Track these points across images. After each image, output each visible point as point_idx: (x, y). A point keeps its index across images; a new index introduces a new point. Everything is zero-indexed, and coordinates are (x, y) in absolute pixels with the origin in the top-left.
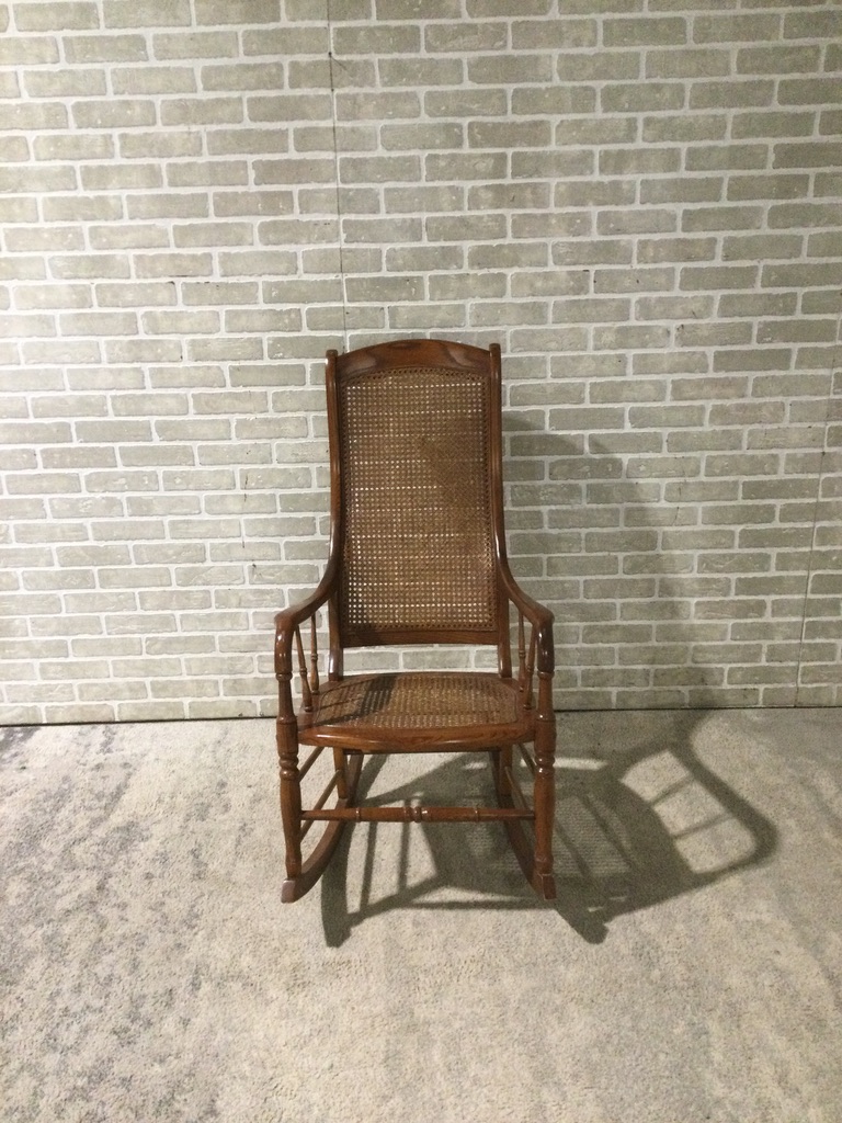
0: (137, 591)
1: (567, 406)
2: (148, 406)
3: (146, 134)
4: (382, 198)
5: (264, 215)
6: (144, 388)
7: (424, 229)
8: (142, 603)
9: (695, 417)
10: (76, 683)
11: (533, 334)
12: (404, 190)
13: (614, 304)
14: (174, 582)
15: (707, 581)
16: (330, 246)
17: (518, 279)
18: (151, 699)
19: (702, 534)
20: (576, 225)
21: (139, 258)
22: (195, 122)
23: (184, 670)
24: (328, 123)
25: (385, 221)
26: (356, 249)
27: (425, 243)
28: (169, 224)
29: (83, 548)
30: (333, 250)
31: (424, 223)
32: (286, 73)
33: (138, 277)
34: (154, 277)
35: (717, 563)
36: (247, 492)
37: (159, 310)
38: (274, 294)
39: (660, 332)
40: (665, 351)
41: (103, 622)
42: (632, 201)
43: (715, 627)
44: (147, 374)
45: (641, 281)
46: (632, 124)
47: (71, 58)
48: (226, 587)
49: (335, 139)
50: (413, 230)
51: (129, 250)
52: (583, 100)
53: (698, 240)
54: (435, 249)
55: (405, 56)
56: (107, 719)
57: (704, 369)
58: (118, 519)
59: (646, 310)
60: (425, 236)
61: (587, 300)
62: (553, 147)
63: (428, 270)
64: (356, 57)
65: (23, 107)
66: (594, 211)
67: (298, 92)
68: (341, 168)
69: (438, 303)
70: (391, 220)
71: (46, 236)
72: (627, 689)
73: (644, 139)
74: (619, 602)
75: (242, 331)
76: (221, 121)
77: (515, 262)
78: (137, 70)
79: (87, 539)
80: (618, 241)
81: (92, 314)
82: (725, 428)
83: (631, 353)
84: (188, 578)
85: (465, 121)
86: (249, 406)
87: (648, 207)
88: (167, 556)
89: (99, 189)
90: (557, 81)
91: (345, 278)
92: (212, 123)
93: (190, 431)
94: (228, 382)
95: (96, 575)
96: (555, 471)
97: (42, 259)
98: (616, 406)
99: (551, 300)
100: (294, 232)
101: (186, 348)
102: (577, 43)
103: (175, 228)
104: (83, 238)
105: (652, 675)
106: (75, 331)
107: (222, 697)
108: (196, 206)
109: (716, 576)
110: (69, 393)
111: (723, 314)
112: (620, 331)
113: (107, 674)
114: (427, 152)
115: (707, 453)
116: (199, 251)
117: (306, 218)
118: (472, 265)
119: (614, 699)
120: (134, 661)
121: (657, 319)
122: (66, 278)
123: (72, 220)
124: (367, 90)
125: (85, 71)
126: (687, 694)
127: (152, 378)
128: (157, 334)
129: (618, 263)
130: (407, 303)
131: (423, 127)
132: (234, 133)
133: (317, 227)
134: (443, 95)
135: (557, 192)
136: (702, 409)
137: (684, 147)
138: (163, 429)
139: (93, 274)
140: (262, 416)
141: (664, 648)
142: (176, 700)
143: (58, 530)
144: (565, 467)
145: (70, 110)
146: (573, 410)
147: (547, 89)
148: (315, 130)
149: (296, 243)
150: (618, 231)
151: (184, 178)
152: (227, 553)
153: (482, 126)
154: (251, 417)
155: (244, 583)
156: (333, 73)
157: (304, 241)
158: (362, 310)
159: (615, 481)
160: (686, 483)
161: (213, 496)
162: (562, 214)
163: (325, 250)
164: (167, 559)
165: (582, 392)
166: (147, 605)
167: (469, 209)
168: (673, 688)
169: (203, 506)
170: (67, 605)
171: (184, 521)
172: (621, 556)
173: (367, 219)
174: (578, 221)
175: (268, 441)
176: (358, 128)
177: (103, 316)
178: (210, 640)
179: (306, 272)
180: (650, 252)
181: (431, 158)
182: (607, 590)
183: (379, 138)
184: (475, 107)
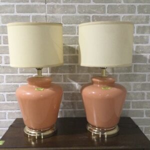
12: (69, 37)
24: (44, 14)
38: (23, 70)
52: (131, 9)
61: (131, 74)
67: (34, 4)
69: (80, 74)
75: (11, 82)
76: (7, 12)
85: (91, 15)
90: (123, 3)
92: (3, 13)
94: (6, 99)
98: (141, 109)
99: (119, 74)
112: (143, 84)
114: (78, 25)
124: (58, 4)
129: (142, 63)
131: (76, 16)
132: (11, 17)
134: (84, 6)
147: (119, 6)
148: (40, 16)
150: (143, 52)
153: (98, 16)
154: (14, 111)
176: (54, 16)
184: (95, 10)
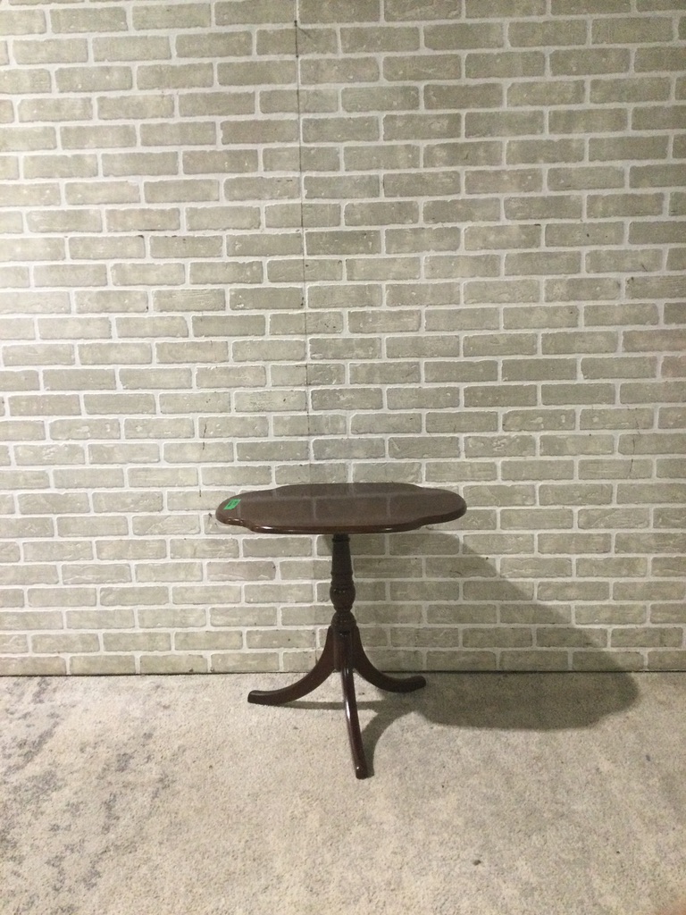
0: (94, 540)
1: (520, 357)
2: (114, 355)
3: (123, 98)
4: (341, 156)
5: (230, 172)
6: (111, 338)
7: (381, 185)
8: (99, 551)
9: (647, 369)
10: (31, 634)
11: (486, 285)
12: (362, 149)
13: (565, 257)
14: (131, 532)
15: (664, 536)
16: (292, 202)
17: (472, 234)
18: (103, 652)
19: (658, 487)
20: (527, 181)
21: (111, 213)
22: (168, 86)
23: (137, 623)
24: (292, 87)
25: (344, 177)
26: (315, 205)
27: (382, 199)
28: (141, 181)
29: (44, 496)
30: (293, 205)
31: (381, 179)
32: (255, 41)
33: (110, 231)
34: (125, 231)
35: (673, 518)
36: (206, 441)
37: (129, 262)
38: (237, 247)
39: (611, 284)
40: (616, 303)
41: (60, 571)
42: (581, 159)
43: (673, 584)
44: (114, 324)
45: (591, 235)
46: (580, 87)
47: (57, 30)
48: (182, 537)
49: (298, 102)
50: (371, 187)
51: (103, 206)
52: (533, 65)
53: (647, 196)
54: (392, 204)
55: (366, 25)
56: (58, 673)
57: (655, 323)
58: (80, 467)
59: (597, 263)
60: (382, 191)
61: (539, 253)
62: (505, 108)
63: (384, 224)
64: (319, 26)
65: (11, 73)
66: (545, 168)
67: (265, 58)
68: (304, 127)
69: (392, 256)
70: (350, 177)
71: (25, 192)
72: (583, 650)
73: (592, 101)
74: (574, 557)
75: (205, 283)
76: (192, 86)
77: (468, 217)
78: (116, 38)
79: (49, 487)
80: (569, 197)
81: (65, 265)
82: (678, 380)
83: (582, 305)
84: (144, 527)
85: (421, 85)
86: (210, 356)
87: (598, 164)
88: (124, 504)
89: (78, 148)
90: (508, 47)
91: (305, 232)
92: (184, 87)
93: (153, 380)
94: (191, 332)
95: (55, 523)
96: (508, 423)
97: (20, 213)
98: (569, 357)
99: (503, 253)
100: (258, 189)
101: (152, 299)
102: (527, 12)
103: (146, 184)
104: (59, 194)
105: (609, 636)
106: (48, 283)
107: (174, 651)
108: (165, 164)
109: (673, 531)
110: (39, 342)
111: (671, 266)
112: (571, 282)
113: (60, 625)
114: (385, 114)
115: (660, 405)
116: (168, 207)
117: (270, 175)
118: (427, 219)
119: (570, 661)
120: (88, 613)
121: (608, 271)
122: (42, 232)
123: (50, 177)
124: (329, 56)
125: (70, 40)
126: (646, 656)
127: (118, 327)
128: (126, 285)
129: (569, 218)
130: (364, 256)
131: (382, 89)
132: (204, 96)
133: (281, 183)
134: (402, 60)
135: (509, 150)
136: (654, 360)
137: (630, 107)
138: (126, 377)
139: (67, 228)
140: (223, 365)
141: (622, 607)
142: (128, 653)
143: (21, 478)
144: (518, 419)
145: (53, 74)
146: (526, 361)
147: (499, 54)
148: (282, 94)
149: (260, 199)
150: (568, 187)
151: (158, 138)
152: (183, 502)
153: (440, 87)
154: (212, 366)
155: (199, 533)
156: (298, 41)
157: (267, 197)
158: (321, 263)
159: (567, 433)
160: (640, 436)
161: (172, 444)
162: (514, 171)
163: (287, 206)
164: (125, 507)
165: (535, 343)
166: (104, 555)
167: (424, 167)
168: (632, 650)
169: (162, 454)
170: (25, 554)
171: (144, 470)
172: (576, 509)
173: (327, 176)
174: (530, 177)
175: (228, 390)
176: (320, 92)
177: (74, 268)
178: (164, 591)
179: (268, 226)
180: (600, 206)
181: (388, 119)
182: (562, 545)
183: (340, 99)
184: (430, 71)
